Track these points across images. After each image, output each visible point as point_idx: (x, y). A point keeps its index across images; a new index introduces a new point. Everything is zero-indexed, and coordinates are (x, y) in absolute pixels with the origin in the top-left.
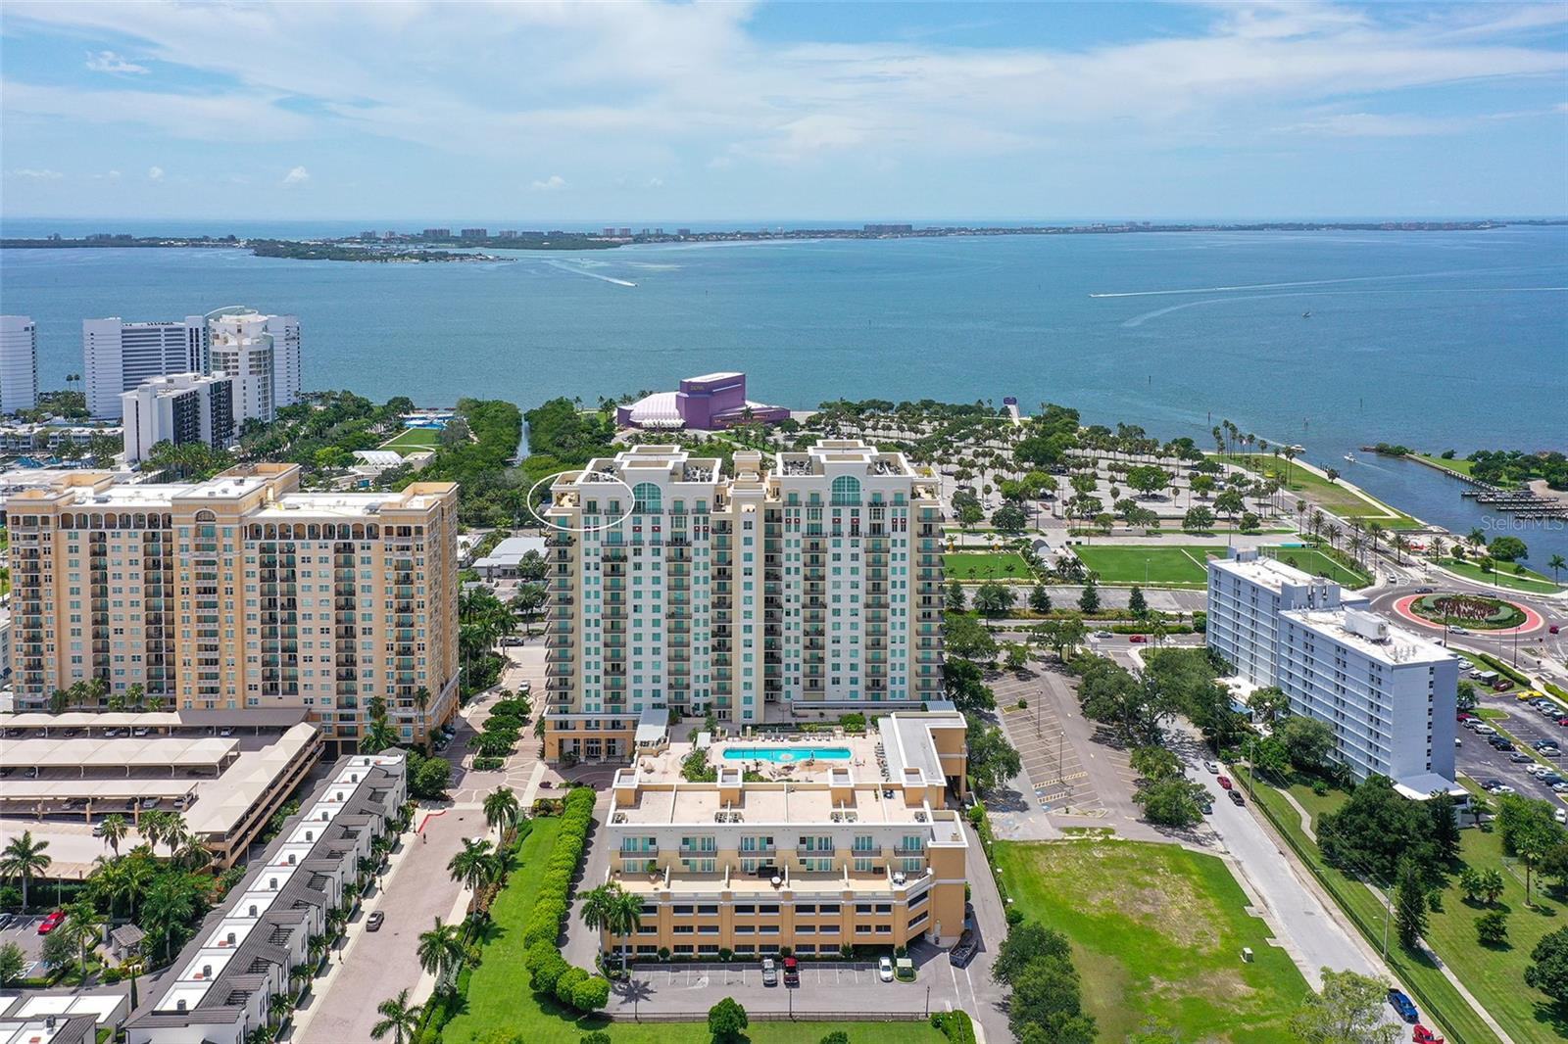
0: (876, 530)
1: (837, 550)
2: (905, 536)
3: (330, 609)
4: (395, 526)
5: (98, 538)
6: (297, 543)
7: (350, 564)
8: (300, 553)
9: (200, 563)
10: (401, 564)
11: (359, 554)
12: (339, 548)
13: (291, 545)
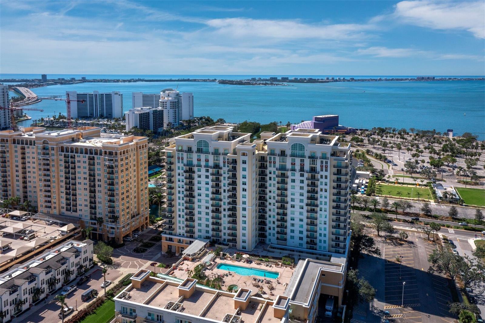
0: (313, 170)
1: (293, 178)
2: (328, 174)
3: (87, 181)
4: (107, 151)
5: (23, 148)
6: (76, 155)
7: (94, 165)
8: (77, 159)
9: (44, 159)
10: (110, 167)
11: (96, 161)
12: (90, 159)
13: (74, 155)
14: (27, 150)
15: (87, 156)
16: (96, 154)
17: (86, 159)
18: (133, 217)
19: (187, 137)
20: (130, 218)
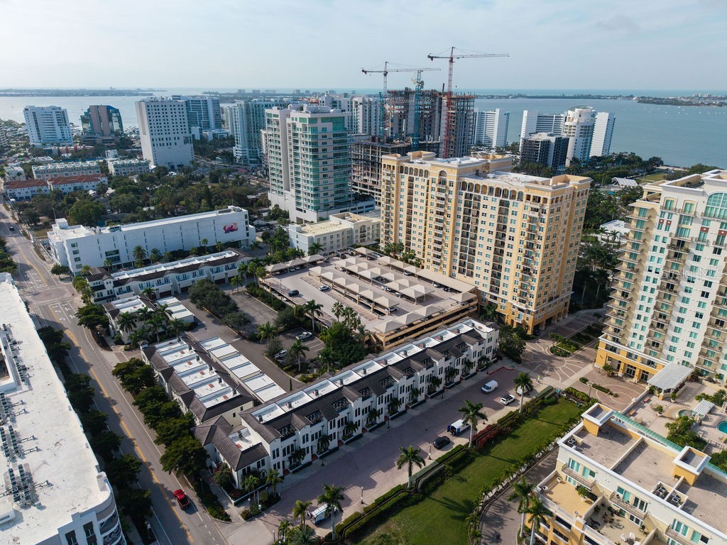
3: (493, 237)
4: (532, 195)
5: (411, 180)
6: (482, 196)
7: (507, 213)
8: (482, 202)
9: (438, 198)
10: (532, 220)
11: (511, 209)
12: (502, 203)
13: (479, 197)
14: (415, 183)
15: (499, 199)
16: (513, 197)
17: (497, 205)
18: (551, 299)
19: (680, 184)
20: (547, 301)
